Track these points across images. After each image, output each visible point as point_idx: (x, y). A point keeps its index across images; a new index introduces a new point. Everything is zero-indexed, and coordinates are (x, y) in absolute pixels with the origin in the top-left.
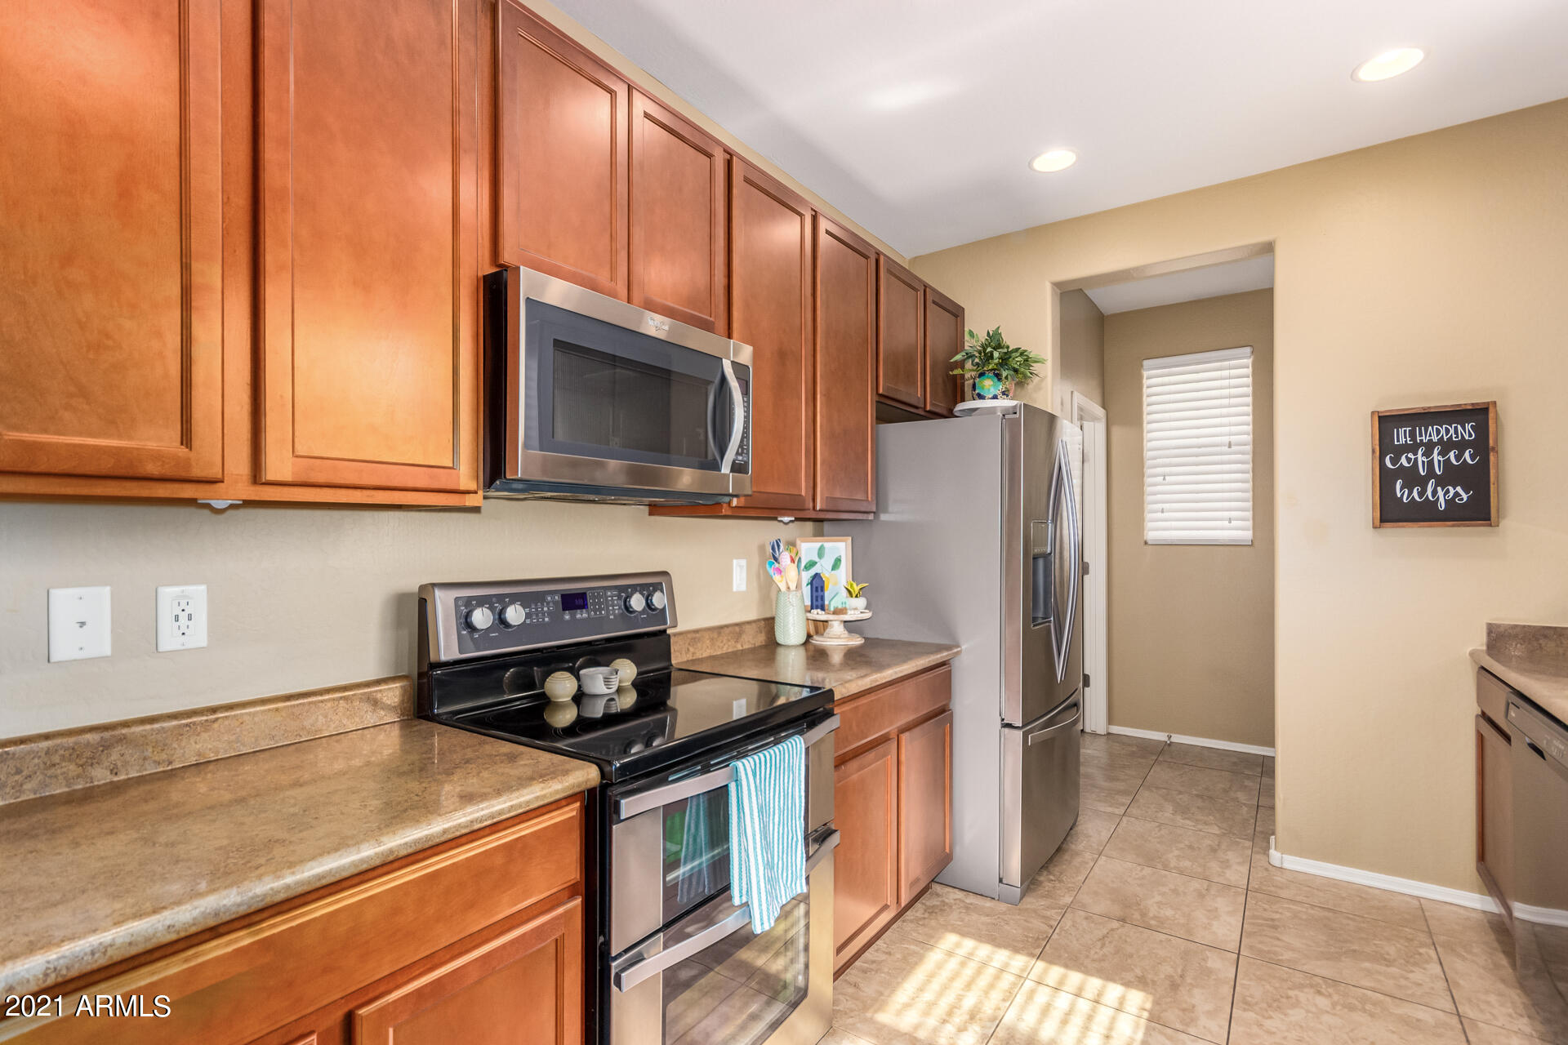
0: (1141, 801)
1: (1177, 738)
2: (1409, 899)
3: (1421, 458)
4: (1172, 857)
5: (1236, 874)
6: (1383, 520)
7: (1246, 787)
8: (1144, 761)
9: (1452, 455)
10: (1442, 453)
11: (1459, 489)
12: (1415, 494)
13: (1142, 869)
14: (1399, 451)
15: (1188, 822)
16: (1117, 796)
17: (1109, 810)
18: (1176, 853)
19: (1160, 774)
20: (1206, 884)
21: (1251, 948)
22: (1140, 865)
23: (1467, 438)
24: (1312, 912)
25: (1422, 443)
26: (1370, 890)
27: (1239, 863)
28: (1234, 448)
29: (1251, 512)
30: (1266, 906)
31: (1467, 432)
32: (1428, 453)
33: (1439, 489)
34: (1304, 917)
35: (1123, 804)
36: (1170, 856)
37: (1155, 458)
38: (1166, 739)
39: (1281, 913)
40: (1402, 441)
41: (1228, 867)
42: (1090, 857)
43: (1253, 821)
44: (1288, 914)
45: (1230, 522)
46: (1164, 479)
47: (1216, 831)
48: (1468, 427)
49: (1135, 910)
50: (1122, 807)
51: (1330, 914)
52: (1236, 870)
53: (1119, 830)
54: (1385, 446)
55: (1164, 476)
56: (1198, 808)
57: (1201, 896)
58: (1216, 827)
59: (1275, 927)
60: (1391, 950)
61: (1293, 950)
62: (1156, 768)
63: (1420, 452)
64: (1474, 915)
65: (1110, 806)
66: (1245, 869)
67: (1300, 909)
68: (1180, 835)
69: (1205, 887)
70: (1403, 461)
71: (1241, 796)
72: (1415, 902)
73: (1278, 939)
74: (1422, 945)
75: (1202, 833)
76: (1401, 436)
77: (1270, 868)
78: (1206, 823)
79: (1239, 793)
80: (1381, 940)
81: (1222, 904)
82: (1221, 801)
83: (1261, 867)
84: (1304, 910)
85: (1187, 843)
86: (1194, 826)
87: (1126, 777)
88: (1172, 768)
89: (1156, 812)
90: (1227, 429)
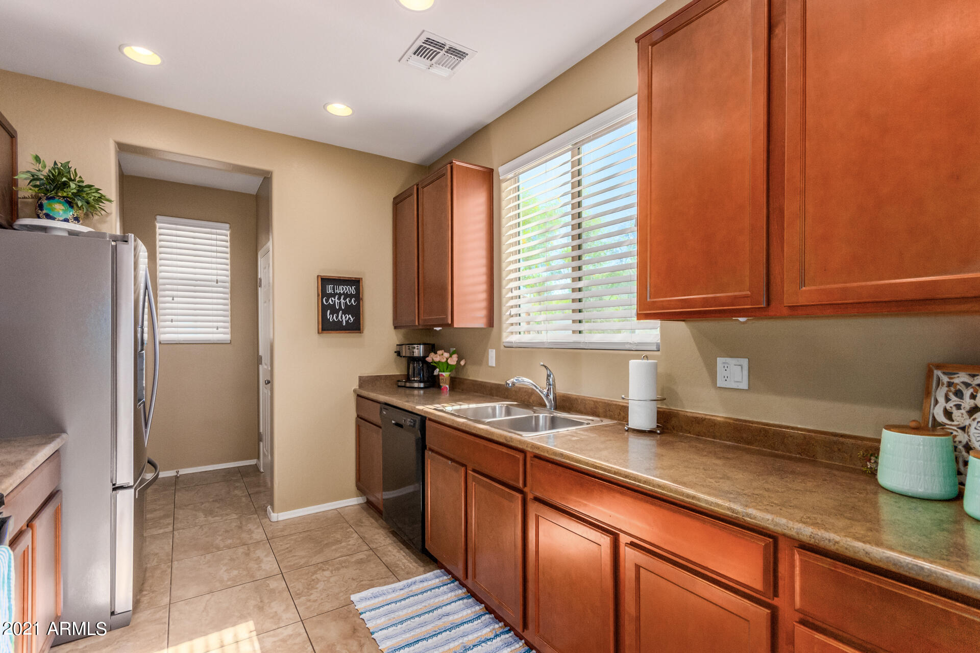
0: (180, 517)
1: (183, 471)
2: (333, 511)
3: (337, 301)
4: (218, 541)
5: (258, 534)
6: (322, 330)
7: (237, 487)
8: (167, 492)
9: (347, 300)
10: (345, 299)
11: (350, 315)
12: (335, 317)
13: (205, 557)
14: (329, 296)
15: (217, 518)
16: (162, 521)
17: (161, 531)
18: (220, 538)
19: (181, 497)
20: (246, 547)
21: (285, 567)
22: (202, 555)
23: (353, 293)
24: (301, 535)
25: (337, 294)
26: (318, 514)
27: (256, 528)
28: (219, 284)
29: (230, 324)
30: (281, 543)
31: (352, 290)
32: (339, 299)
33: (343, 315)
34: (299, 540)
35: (169, 524)
36: (217, 541)
37: (164, 284)
38: (175, 474)
39: (289, 543)
40: (330, 292)
41: (253, 532)
42: (166, 566)
43: (251, 503)
44: (292, 542)
45: (217, 329)
46: (173, 299)
47: (235, 516)
48: (353, 288)
49: (215, 582)
50: (169, 526)
51: (309, 533)
52: (257, 532)
53: (176, 540)
54: (324, 294)
55: (173, 297)
56: (218, 508)
57: (247, 554)
58: (235, 515)
59: (291, 551)
60: (338, 536)
61: (303, 557)
62: (178, 495)
63: (336, 298)
64: (356, 507)
65: (161, 529)
66: (261, 530)
67: (296, 537)
68: (217, 527)
69: (247, 549)
70: (330, 301)
71: (237, 492)
72: (335, 511)
73: (295, 556)
74: (347, 529)
75: (227, 521)
76: (329, 289)
77: (273, 524)
78: (227, 515)
79: (235, 491)
80: (333, 534)
81: (260, 553)
82: (229, 499)
83: (268, 525)
84: (298, 536)
85: (222, 530)
86: (222, 519)
87: (161, 507)
88: (187, 491)
89: (194, 520)
90: (215, 272)
